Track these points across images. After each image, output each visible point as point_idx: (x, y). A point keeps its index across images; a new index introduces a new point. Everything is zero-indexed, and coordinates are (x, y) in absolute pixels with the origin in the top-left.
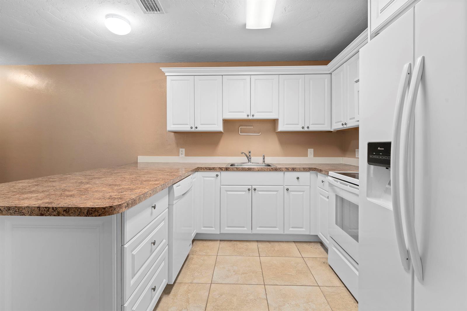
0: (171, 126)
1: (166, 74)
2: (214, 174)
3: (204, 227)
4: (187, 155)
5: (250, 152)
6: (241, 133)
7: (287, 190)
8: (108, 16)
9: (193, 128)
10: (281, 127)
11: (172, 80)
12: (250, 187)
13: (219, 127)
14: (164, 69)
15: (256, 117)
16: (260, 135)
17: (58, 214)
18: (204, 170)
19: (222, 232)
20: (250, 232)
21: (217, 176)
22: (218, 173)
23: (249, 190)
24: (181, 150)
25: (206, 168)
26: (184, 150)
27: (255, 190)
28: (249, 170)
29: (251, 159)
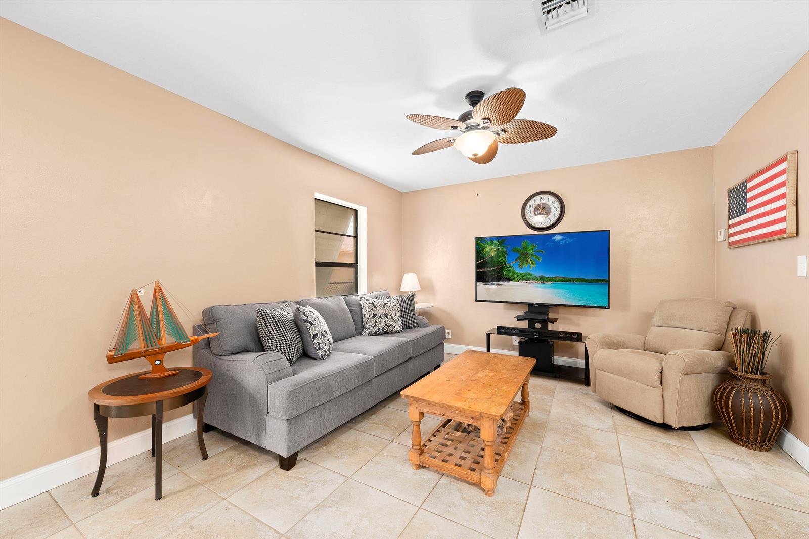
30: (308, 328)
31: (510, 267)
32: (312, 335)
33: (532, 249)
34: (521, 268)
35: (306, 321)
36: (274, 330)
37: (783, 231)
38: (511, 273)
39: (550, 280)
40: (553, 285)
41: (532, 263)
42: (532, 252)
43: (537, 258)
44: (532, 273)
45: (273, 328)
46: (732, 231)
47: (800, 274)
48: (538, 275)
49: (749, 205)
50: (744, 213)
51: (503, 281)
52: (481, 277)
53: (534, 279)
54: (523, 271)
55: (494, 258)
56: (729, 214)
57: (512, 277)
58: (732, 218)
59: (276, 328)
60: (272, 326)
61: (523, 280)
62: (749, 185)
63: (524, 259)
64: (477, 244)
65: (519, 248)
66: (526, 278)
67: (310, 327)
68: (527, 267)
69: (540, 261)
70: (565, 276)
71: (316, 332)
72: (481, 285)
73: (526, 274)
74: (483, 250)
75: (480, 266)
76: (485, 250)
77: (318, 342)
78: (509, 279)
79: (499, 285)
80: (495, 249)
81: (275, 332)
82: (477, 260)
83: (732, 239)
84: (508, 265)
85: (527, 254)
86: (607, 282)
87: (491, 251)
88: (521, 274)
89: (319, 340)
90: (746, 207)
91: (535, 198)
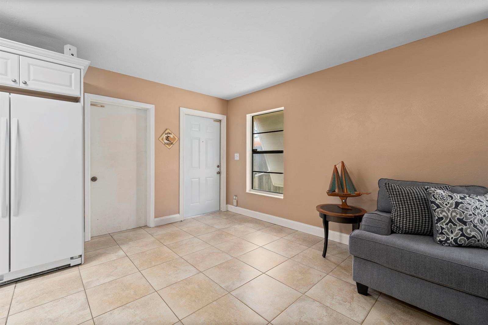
30: (434, 210)
32: (437, 218)
35: (433, 202)
36: (394, 201)
45: (394, 199)
59: (395, 200)
60: (393, 197)
67: (435, 209)
71: (441, 216)
77: (441, 226)
81: (394, 202)
89: (443, 225)
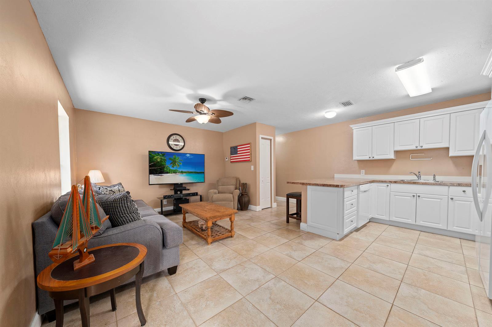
0: (356, 157)
1: (353, 128)
2: (386, 185)
3: (377, 215)
4: (366, 174)
5: (419, 172)
6: (412, 159)
7: (452, 199)
8: (326, 112)
9: (371, 157)
10: (451, 154)
11: (357, 131)
12: (415, 195)
13: (392, 156)
14: (351, 126)
15: (423, 148)
16: (432, 159)
17: (328, 186)
18: (378, 182)
19: (390, 219)
20: (414, 223)
21: (388, 186)
22: (389, 185)
23: (414, 196)
24: (362, 170)
25: (379, 181)
26: (364, 171)
27: (419, 196)
28: (414, 183)
29: (420, 177)
31: (168, 167)
33: (178, 159)
34: (173, 167)
37: (249, 160)
38: (168, 170)
39: (185, 172)
40: (187, 175)
41: (178, 165)
42: (178, 161)
43: (180, 163)
44: (178, 170)
46: (232, 158)
47: (252, 170)
48: (180, 171)
49: (238, 152)
50: (236, 154)
51: (164, 174)
52: (152, 172)
53: (179, 173)
54: (174, 169)
55: (160, 162)
56: (231, 154)
57: (169, 172)
58: (232, 155)
61: (174, 173)
62: (238, 147)
63: (174, 163)
64: (149, 154)
65: (172, 158)
66: (175, 172)
68: (175, 167)
69: (181, 164)
70: (191, 171)
72: (152, 176)
73: (175, 170)
74: (153, 158)
75: (151, 166)
76: (154, 158)
78: (167, 173)
79: (162, 175)
80: (160, 158)
82: (150, 163)
83: (232, 161)
84: (167, 166)
85: (176, 161)
86: (204, 173)
87: (158, 158)
88: (173, 170)
90: (237, 153)
91: (174, 136)
